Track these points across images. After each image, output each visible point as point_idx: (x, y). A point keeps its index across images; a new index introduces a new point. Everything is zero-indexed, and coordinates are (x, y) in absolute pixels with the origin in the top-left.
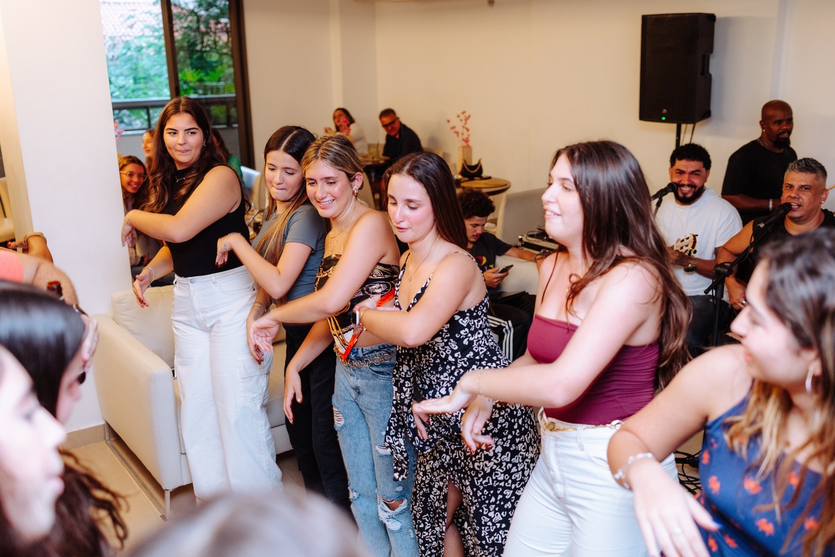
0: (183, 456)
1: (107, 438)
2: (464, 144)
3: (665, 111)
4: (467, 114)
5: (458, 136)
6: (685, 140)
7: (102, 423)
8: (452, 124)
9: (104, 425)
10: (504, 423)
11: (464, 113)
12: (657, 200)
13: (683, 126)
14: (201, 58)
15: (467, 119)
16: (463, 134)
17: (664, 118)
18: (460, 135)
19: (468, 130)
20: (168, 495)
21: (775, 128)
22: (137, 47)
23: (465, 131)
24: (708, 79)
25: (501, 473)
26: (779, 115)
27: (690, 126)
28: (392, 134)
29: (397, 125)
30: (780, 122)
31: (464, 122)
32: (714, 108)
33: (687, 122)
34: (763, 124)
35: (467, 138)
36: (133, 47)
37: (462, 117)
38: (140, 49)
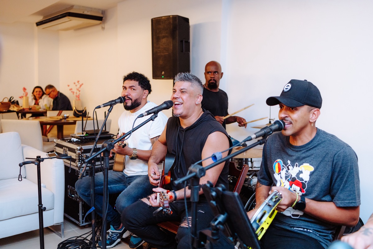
2: (77, 99)
5: (73, 94)
8: (70, 87)
11: (78, 82)
15: (81, 85)
16: (76, 93)
17: (163, 77)
18: (75, 94)
19: (79, 91)
23: (78, 91)
30: (210, 73)
35: (79, 95)
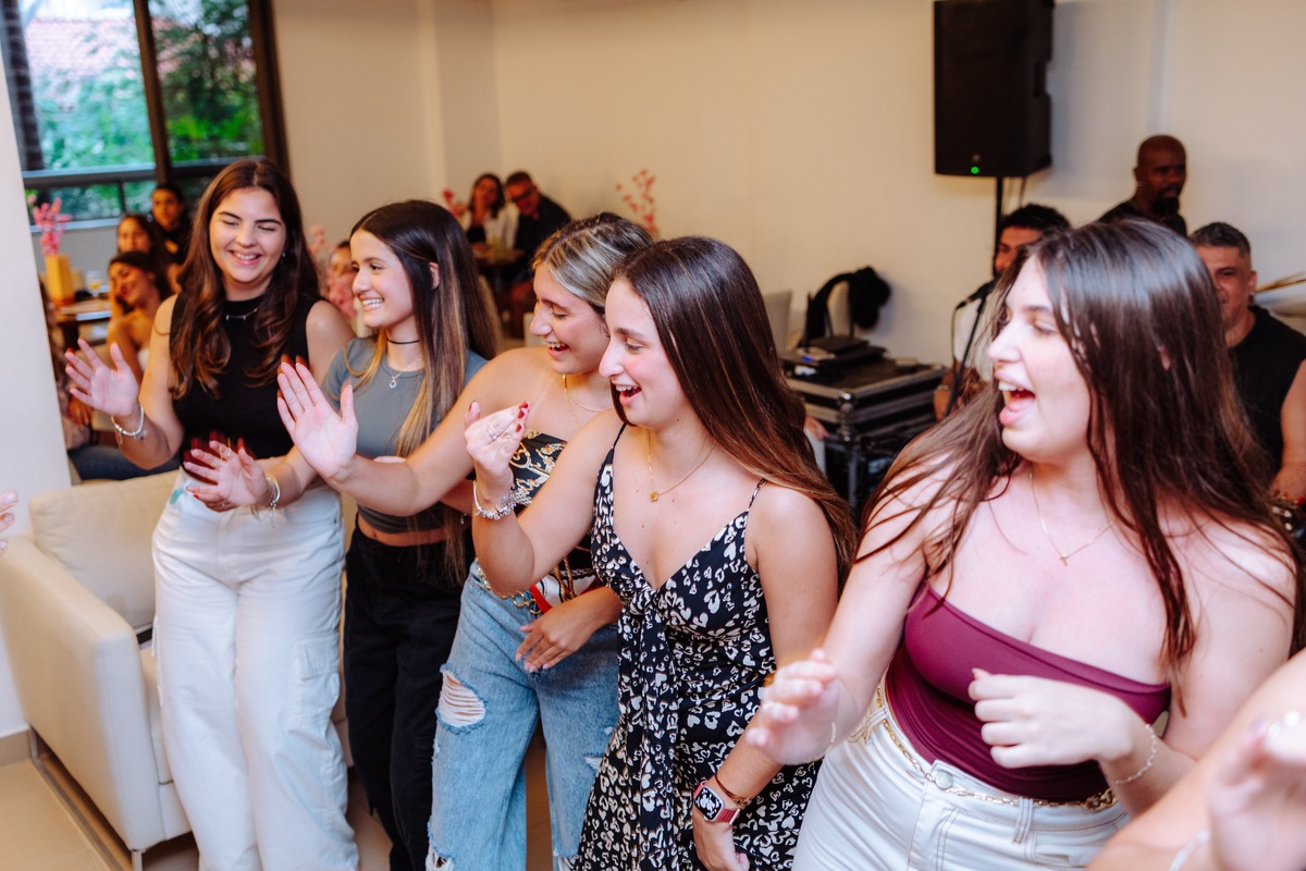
0: (164, 789)
1: (35, 754)
3: (976, 158)
4: (649, 176)
5: (635, 211)
6: (1011, 205)
7: (24, 727)
8: (625, 192)
9: (27, 732)
10: (805, 777)
11: (643, 173)
12: (978, 302)
13: (1007, 182)
14: (212, 102)
15: (650, 182)
16: (643, 207)
17: (975, 170)
18: (639, 210)
19: (651, 201)
20: (137, 859)
21: (1157, 179)
22: (104, 87)
23: (647, 203)
24: (1045, 103)
25: (772, 844)
26: (1164, 158)
27: (1017, 182)
28: (528, 211)
29: (534, 199)
30: (1164, 170)
31: (643, 189)
32: (1056, 152)
33: (1013, 175)
34: (1140, 172)
35: (650, 214)
36: (97, 85)
37: (642, 180)
38: (109, 89)
